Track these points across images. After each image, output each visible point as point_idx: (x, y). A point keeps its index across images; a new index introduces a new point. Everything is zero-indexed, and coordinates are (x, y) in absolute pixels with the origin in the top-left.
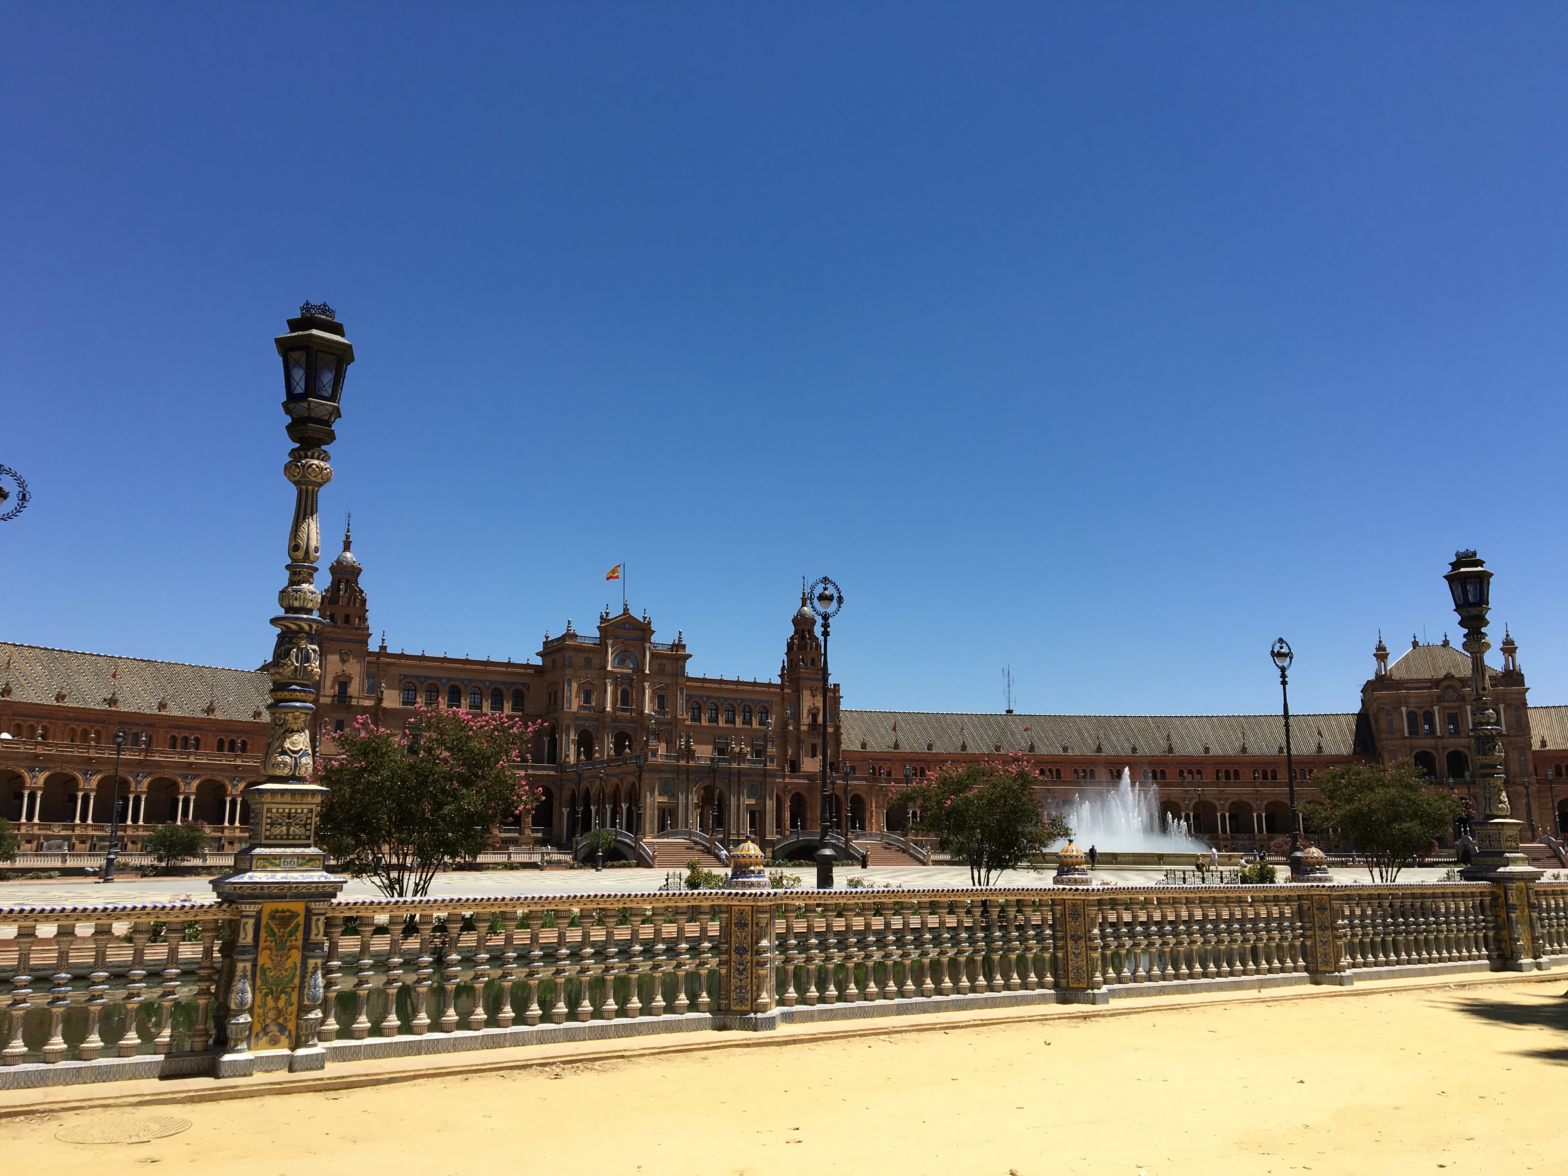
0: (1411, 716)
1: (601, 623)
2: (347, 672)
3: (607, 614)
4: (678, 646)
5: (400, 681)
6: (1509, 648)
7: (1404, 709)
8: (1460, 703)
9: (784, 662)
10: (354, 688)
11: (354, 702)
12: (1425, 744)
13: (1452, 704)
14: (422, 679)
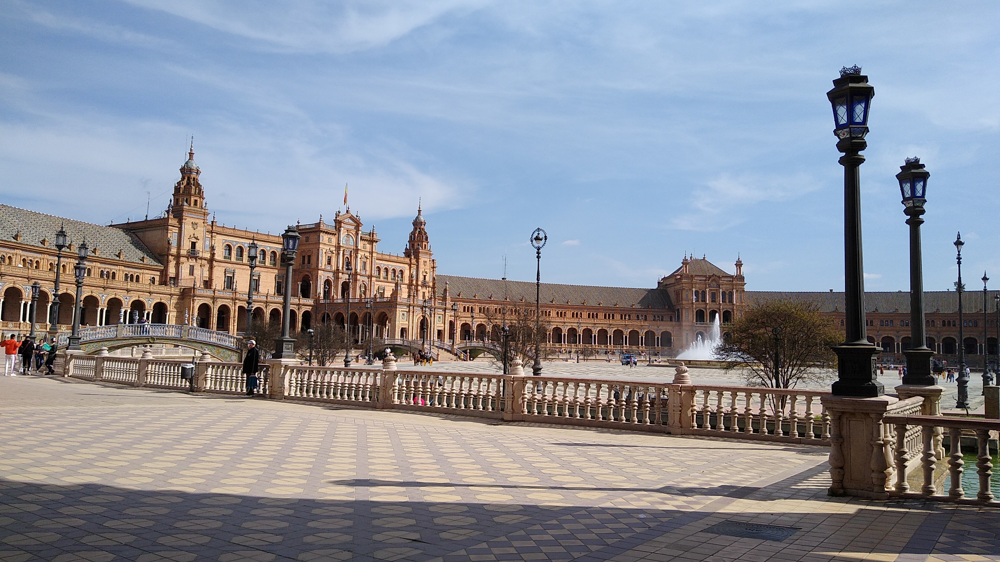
0: (697, 293)
1: (336, 217)
2: (196, 236)
3: (339, 212)
4: (371, 234)
5: (223, 243)
6: (739, 265)
7: (694, 289)
8: (718, 289)
9: (407, 245)
10: (199, 246)
11: (200, 255)
12: (701, 306)
13: (714, 288)
14: (234, 243)
